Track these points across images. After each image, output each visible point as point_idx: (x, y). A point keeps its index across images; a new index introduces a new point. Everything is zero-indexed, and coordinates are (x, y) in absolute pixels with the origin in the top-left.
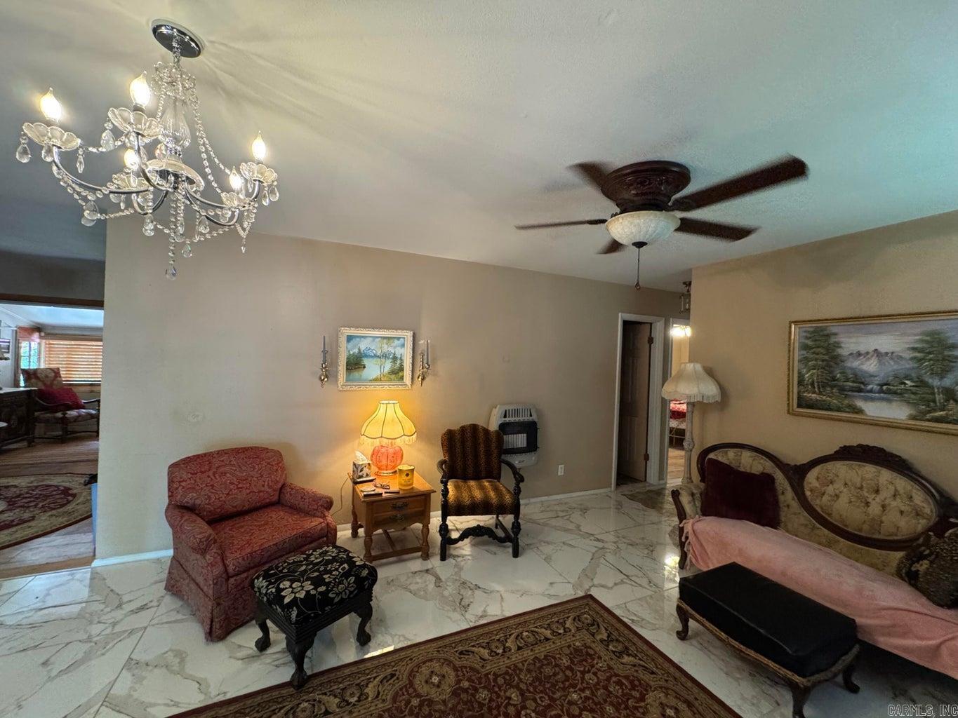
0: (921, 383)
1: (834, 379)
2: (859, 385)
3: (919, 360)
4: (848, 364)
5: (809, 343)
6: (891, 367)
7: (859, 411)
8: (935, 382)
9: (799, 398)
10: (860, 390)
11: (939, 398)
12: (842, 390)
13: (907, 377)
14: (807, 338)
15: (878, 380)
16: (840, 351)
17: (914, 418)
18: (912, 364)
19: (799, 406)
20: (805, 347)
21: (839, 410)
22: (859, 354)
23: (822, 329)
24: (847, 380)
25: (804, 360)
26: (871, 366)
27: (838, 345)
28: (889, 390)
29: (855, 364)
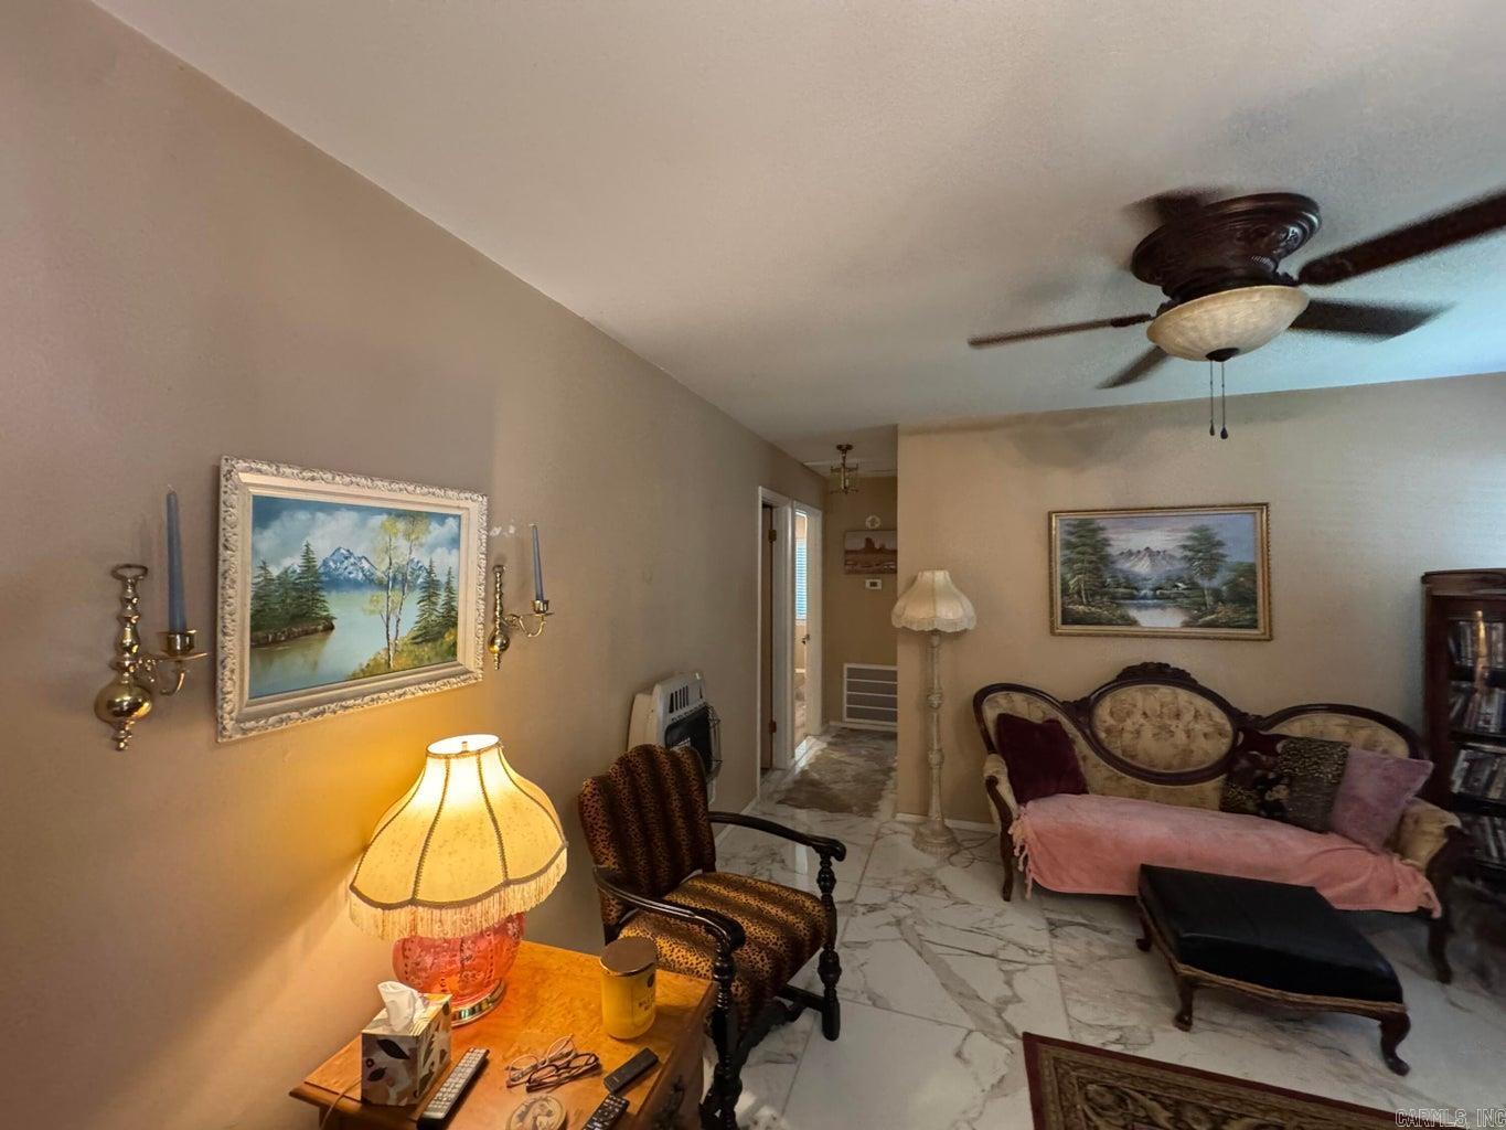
0: (1193, 586)
1: (1104, 585)
2: (1131, 591)
3: (1190, 560)
4: (1119, 566)
5: (1073, 539)
6: (1166, 568)
7: (1134, 623)
8: (1205, 583)
9: (1064, 611)
10: (1133, 597)
11: (1209, 600)
12: (1114, 598)
13: (1180, 579)
14: (1071, 534)
15: (1150, 584)
16: (1110, 550)
17: (1186, 625)
18: (1183, 565)
19: (1064, 622)
20: (1068, 545)
21: (1110, 623)
22: (1130, 553)
23: (1090, 522)
24: (1119, 586)
25: (1068, 562)
26: (1142, 568)
27: (1106, 542)
28: (1163, 596)
29: (1125, 565)
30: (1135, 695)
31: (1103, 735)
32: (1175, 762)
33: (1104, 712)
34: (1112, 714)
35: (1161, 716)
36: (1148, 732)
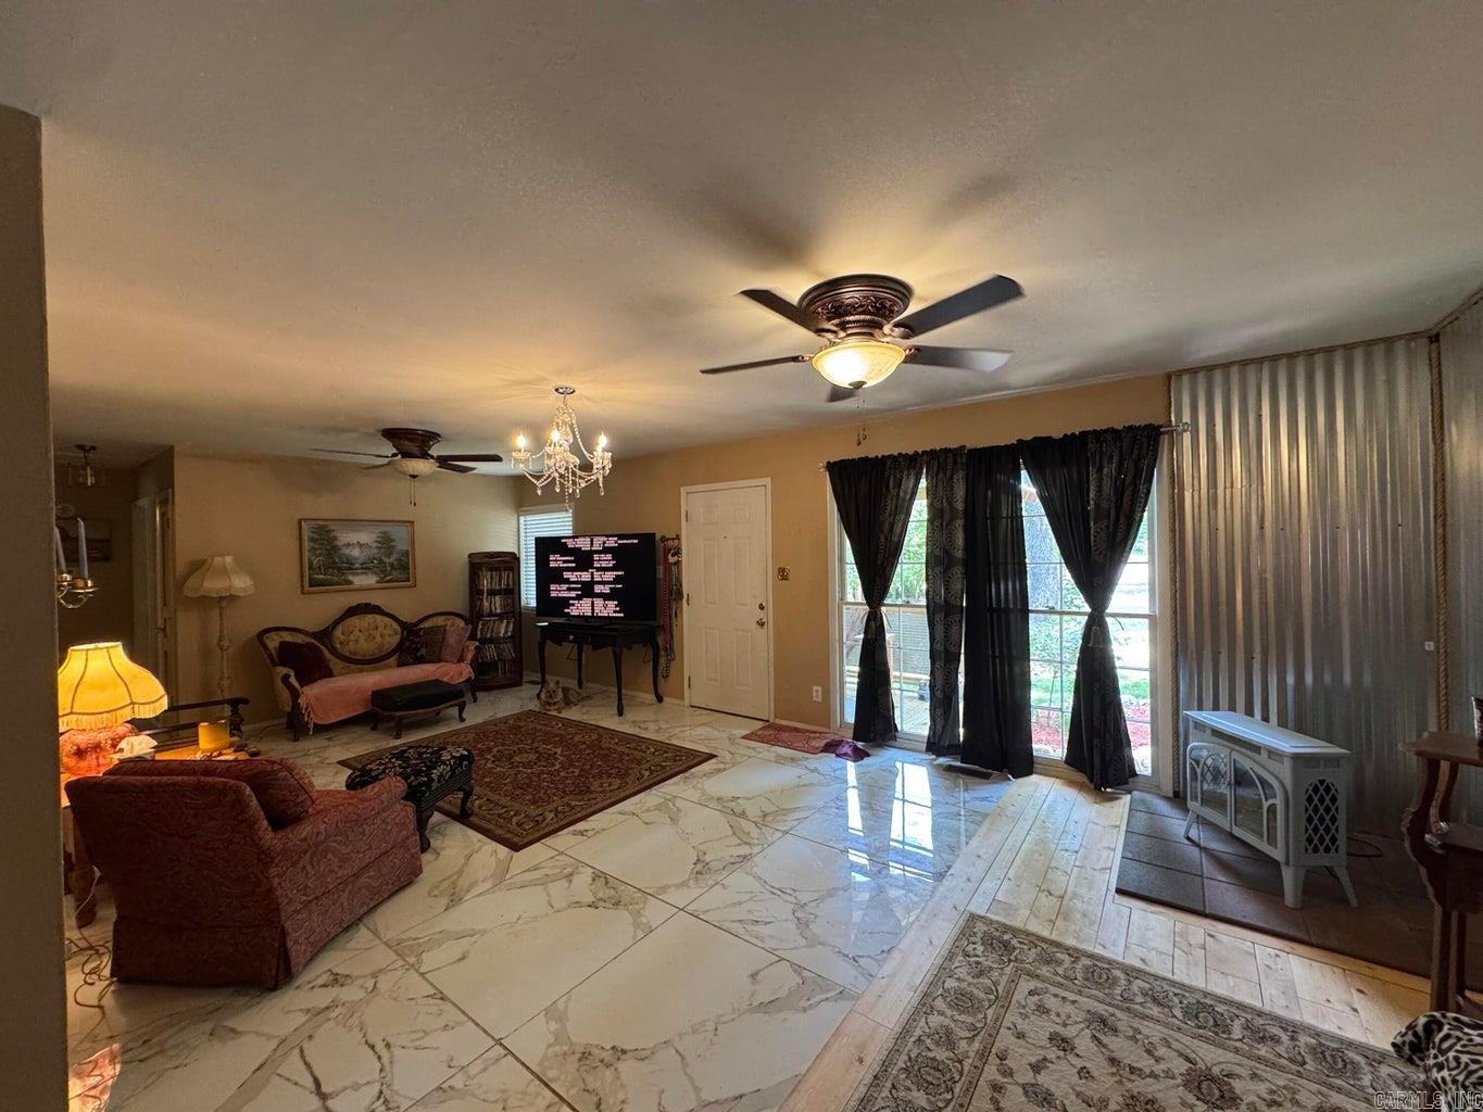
0: (381, 562)
1: (334, 563)
2: (349, 566)
3: (379, 548)
4: (342, 552)
5: (315, 536)
6: (367, 552)
7: (351, 583)
8: (386, 560)
9: (310, 579)
10: (352, 569)
11: (389, 569)
12: (340, 569)
13: (374, 559)
14: (313, 532)
15: (360, 561)
16: (338, 543)
17: (378, 582)
18: (376, 551)
19: (310, 586)
20: (311, 540)
21: (338, 584)
22: (349, 545)
23: (326, 526)
24: (342, 563)
25: (312, 549)
26: (356, 552)
27: (335, 538)
28: (366, 568)
29: (346, 551)
30: (356, 622)
31: (338, 646)
32: (376, 651)
33: (338, 633)
34: (343, 634)
35: (368, 630)
36: (362, 640)
